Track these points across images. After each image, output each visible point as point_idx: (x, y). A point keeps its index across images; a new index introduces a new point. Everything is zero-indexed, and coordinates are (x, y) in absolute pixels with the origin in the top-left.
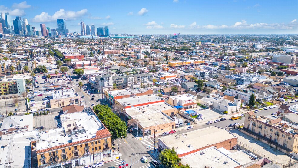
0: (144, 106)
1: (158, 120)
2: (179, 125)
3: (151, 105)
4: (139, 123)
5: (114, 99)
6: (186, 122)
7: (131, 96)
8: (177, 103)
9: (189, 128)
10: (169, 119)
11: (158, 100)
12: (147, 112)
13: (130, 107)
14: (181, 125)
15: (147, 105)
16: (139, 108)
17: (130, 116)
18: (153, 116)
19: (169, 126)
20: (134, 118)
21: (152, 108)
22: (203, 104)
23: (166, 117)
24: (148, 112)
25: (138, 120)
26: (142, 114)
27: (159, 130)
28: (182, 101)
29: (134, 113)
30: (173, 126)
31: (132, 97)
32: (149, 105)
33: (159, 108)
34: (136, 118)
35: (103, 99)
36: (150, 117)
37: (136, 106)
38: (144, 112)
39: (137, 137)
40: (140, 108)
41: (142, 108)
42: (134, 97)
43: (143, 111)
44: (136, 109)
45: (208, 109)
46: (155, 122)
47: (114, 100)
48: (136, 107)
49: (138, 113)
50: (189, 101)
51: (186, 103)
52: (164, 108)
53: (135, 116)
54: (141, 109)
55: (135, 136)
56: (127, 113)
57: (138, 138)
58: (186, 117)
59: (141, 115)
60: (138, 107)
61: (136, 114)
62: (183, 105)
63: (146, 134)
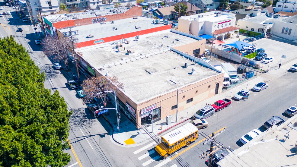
0: (128, 39)
1: (173, 71)
2: (230, 82)
3: (142, 37)
4: (121, 86)
5: (54, 28)
6: (240, 71)
7: (95, 21)
8: (200, 28)
9: (259, 88)
10: (202, 67)
11: (157, 26)
12: (136, 53)
13: (91, 43)
14: (233, 80)
15: (134, 38)
16: (115, 45)
17: (91, 67)
18: (156, 62)
19: (209, 87)
20: (103, 73)
21: (147, 44)
22: (249, 29)
23: (192, 63)
24: (140, 52)
25: (115, 80)
26: (124, 58)
27: (182, 104)
28: (212, 23)
29: (104, 56)
30: (218, 85)
31: (98, 25)
32: (138, 38)
33: (164, 42)
34: (109, 70)
35: (36, 33)
36: (147, 64)
37: (106, 40)
38: (129, 52)
39: (118, 132)
40: (119, 44)
41: (124, 45)
42: (101, 22)
43: (126, 51)
44: (109, 47)
45: (263, 39)
46: (168, 78)
47: (55, 30)
48: (108, 44)
49: (114, 58)
50: (224, 24)
51: (220, 28)
52: (175, 42)
53: (106, 65)
54: (121, 46)
55: (111, 129)
56: (83, 60)
57: (122, 137)
58: (229, 58)
59: (122, 62)
60: (112, 42)
61: (108, 60)
62: (212, 32)
63: (147, 120)
